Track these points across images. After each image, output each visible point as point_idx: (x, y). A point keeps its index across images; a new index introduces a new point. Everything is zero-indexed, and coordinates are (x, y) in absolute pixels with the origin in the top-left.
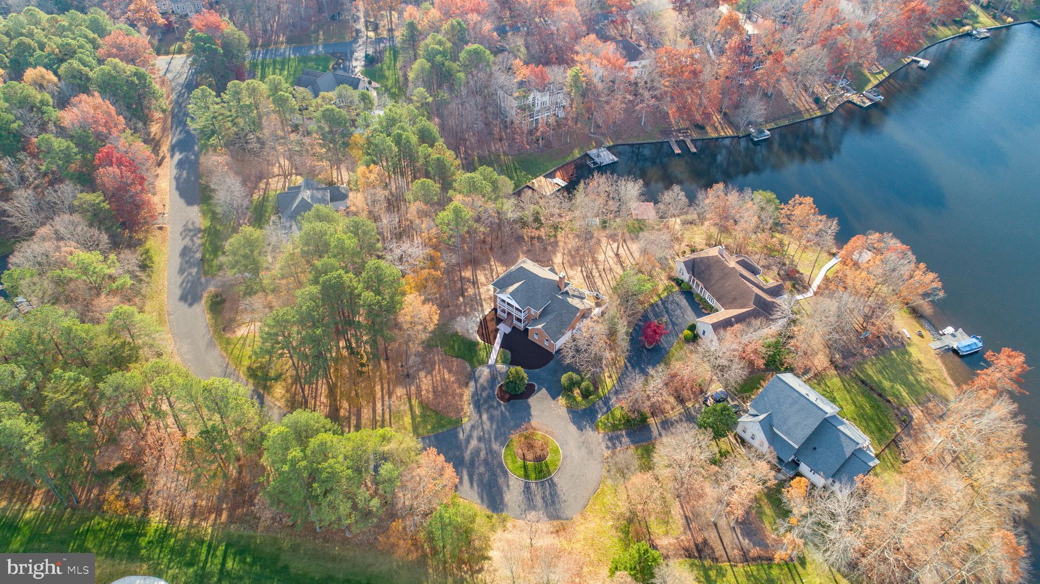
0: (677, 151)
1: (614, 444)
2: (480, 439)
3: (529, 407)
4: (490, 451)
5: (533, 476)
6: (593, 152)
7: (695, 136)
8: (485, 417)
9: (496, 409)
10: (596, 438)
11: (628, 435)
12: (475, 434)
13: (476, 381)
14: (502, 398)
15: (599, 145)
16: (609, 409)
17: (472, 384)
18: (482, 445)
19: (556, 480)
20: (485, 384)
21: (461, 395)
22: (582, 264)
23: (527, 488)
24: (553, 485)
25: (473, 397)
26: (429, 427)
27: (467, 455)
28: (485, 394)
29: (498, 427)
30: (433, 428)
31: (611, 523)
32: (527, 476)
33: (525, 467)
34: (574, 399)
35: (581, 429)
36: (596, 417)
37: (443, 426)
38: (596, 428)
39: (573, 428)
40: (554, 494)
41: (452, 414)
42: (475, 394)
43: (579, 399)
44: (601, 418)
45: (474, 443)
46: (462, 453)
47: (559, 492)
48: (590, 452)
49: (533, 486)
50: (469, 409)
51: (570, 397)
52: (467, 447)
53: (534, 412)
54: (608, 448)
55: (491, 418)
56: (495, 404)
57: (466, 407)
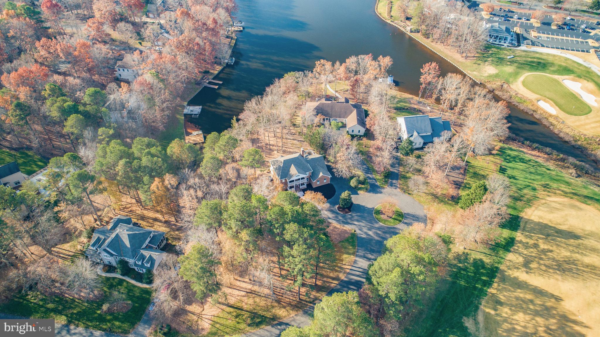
0: (216, 87)
1: (395, 186)
2: (369, 229)
3: (358, 205)
4: (379, 229)
5: (401, 219)
6: (186, 111)
7: (211, 77)
8: (356, 223)
9: (353, 217)
10: (387, 189)
11: (392, 179)
12: (365, 230)
13: (330, 218)
14: (347, 213)
15: (183, 107)
16: (375, 179)
17: (330, 221)
18: (374, 230)
19: (406, 212)
20: (333, 215)
21: (335, 227)
22: (273, 151)
23: (406, 223)
24: (408, 214)
25: (340, 223)
26: (351, 247)
27: (377, 238)
28: (340, 218)
29: (365, 220)
30: (352, 246)
31: (435, 204)
32: (400, 221)
33: (395, 219)
34: (363, 188)
35: (381, 193)
36: (377, 185)
37: (353, 241)
38: (384, 188)
39: (379, 195)
40: (413, 216)
41: (346, 235)
42: (338, 221)
43: (363, 186)
44: (378, 183)
45: (370, 233)
46: (375, 240)
47: (413, 214)
48: (396, 195)
49: (405, 221)
50: (347, 227)
51: (360, 189)
52: (372, 236)
53: (363, 204)
54: (396, 189)
55: (358, 221)
56: (350, 216)
57: (344, 228)
